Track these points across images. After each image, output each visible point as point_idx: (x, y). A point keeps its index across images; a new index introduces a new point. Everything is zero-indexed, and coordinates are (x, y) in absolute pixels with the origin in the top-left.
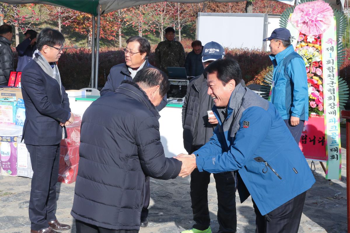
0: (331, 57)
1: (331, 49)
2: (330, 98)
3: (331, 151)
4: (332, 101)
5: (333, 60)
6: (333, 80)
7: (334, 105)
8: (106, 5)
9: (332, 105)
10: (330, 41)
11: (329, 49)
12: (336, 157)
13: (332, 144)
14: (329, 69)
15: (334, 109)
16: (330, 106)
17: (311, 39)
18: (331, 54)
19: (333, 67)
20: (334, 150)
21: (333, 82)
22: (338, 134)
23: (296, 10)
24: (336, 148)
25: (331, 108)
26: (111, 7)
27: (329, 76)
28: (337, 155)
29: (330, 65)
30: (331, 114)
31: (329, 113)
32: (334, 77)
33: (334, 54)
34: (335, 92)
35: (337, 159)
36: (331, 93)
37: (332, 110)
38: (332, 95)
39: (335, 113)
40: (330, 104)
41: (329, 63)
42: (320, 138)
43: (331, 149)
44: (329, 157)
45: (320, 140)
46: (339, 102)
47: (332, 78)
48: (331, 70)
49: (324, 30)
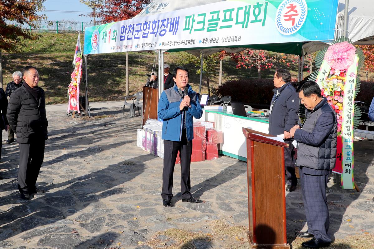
0: (351, 88)
1: (352, 82)
2: (347, 122)
3: (346, 166)
4: (348, 125)
5: (352, 90)
6: (350, 107)
7: (350, 128)
8: (309, 49)
9: (348, 127)
10: (352, 75)
11: (350, 81)
12: (349, 171)
13: (347, 160)
14: (349, 97)
15: (350, 131)
16: (347, 129)
17: (337, 73)
18: (351, 85)
19: (352, 96)
20: (348, 165)
21: (351, 108)
22: (352, 152)
23: (329, 49)
24: (350, 164)
25: (347, 130)
26: (312, 50)
27: (349, 104)
28: (350, 170)
29: (350, 94)
30: (347, 135)
31: (346, 134)
32: (351, 105)
33: (354, 85)
34: (352, 117)
35: (350, 173)
36: (349, 118)
37: (348, 132)
38: (349, 120)
39: (350, 135)
40: (347, 127)
41: (349, 93)
42: (338, 154)
43: (346, 164)
44: (344, 171)
45: (339, 156)
46: (354, 125)
47: (350, 105)
48: (350, 99)
49: (348, 66)
